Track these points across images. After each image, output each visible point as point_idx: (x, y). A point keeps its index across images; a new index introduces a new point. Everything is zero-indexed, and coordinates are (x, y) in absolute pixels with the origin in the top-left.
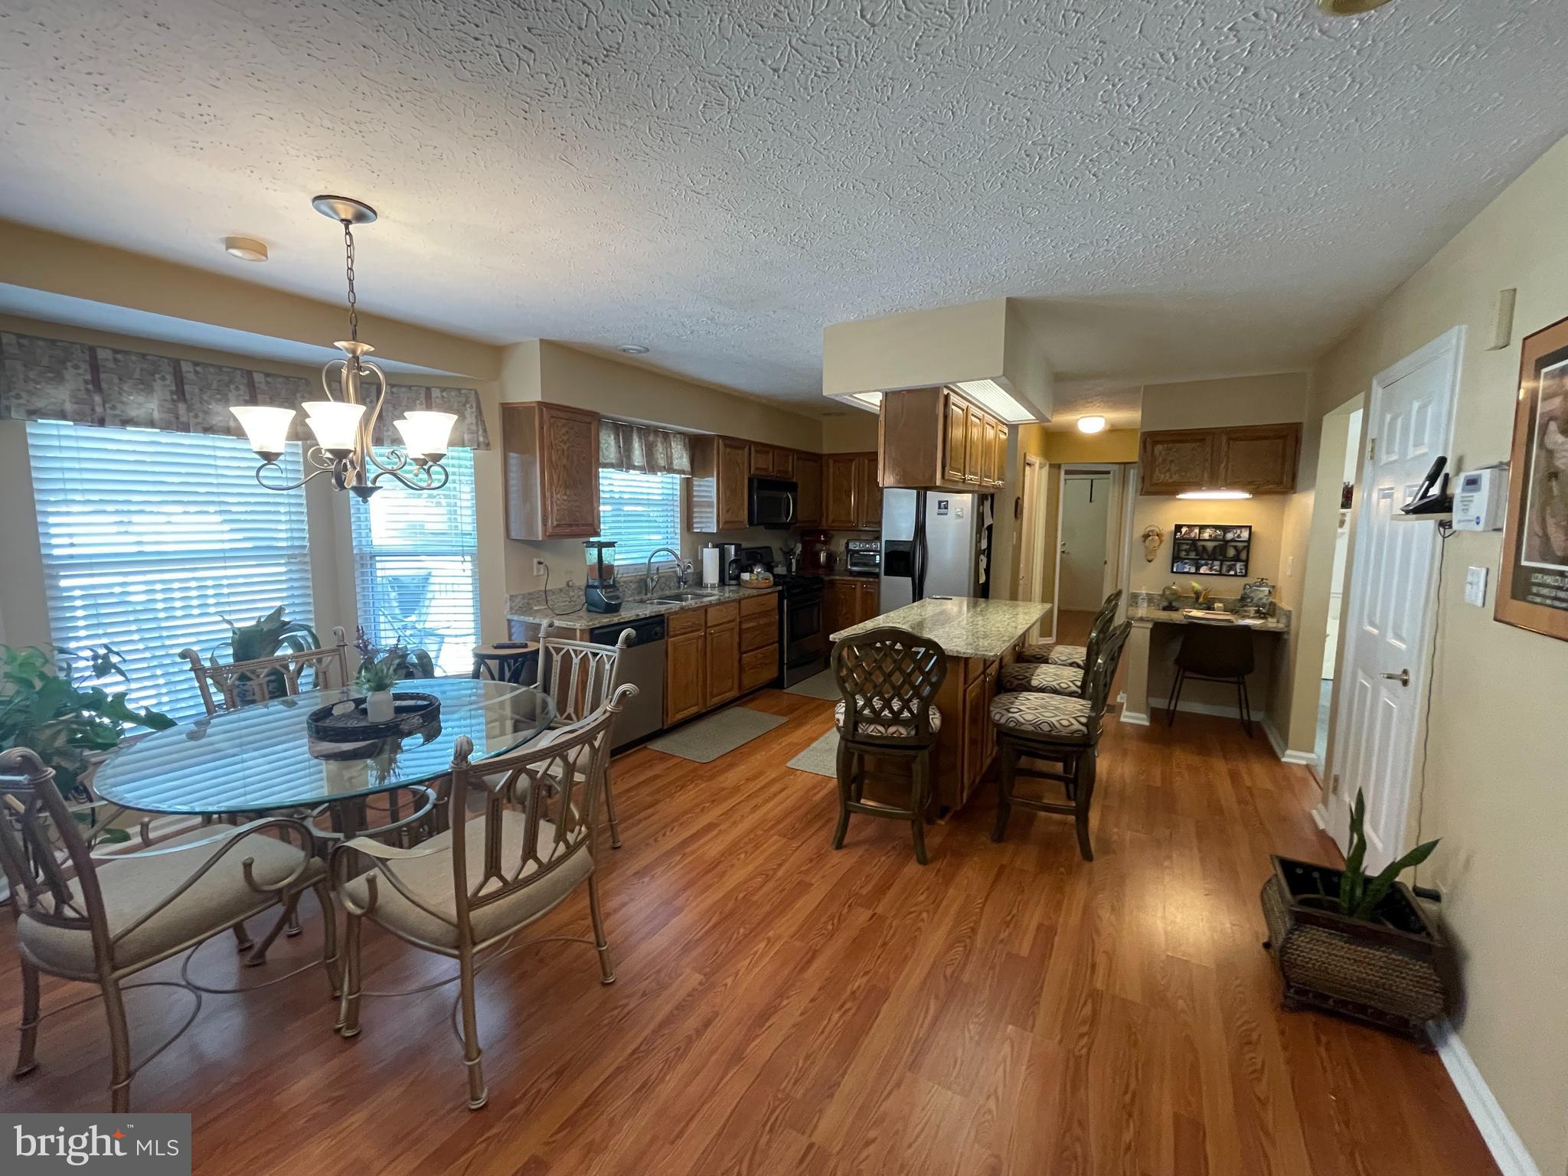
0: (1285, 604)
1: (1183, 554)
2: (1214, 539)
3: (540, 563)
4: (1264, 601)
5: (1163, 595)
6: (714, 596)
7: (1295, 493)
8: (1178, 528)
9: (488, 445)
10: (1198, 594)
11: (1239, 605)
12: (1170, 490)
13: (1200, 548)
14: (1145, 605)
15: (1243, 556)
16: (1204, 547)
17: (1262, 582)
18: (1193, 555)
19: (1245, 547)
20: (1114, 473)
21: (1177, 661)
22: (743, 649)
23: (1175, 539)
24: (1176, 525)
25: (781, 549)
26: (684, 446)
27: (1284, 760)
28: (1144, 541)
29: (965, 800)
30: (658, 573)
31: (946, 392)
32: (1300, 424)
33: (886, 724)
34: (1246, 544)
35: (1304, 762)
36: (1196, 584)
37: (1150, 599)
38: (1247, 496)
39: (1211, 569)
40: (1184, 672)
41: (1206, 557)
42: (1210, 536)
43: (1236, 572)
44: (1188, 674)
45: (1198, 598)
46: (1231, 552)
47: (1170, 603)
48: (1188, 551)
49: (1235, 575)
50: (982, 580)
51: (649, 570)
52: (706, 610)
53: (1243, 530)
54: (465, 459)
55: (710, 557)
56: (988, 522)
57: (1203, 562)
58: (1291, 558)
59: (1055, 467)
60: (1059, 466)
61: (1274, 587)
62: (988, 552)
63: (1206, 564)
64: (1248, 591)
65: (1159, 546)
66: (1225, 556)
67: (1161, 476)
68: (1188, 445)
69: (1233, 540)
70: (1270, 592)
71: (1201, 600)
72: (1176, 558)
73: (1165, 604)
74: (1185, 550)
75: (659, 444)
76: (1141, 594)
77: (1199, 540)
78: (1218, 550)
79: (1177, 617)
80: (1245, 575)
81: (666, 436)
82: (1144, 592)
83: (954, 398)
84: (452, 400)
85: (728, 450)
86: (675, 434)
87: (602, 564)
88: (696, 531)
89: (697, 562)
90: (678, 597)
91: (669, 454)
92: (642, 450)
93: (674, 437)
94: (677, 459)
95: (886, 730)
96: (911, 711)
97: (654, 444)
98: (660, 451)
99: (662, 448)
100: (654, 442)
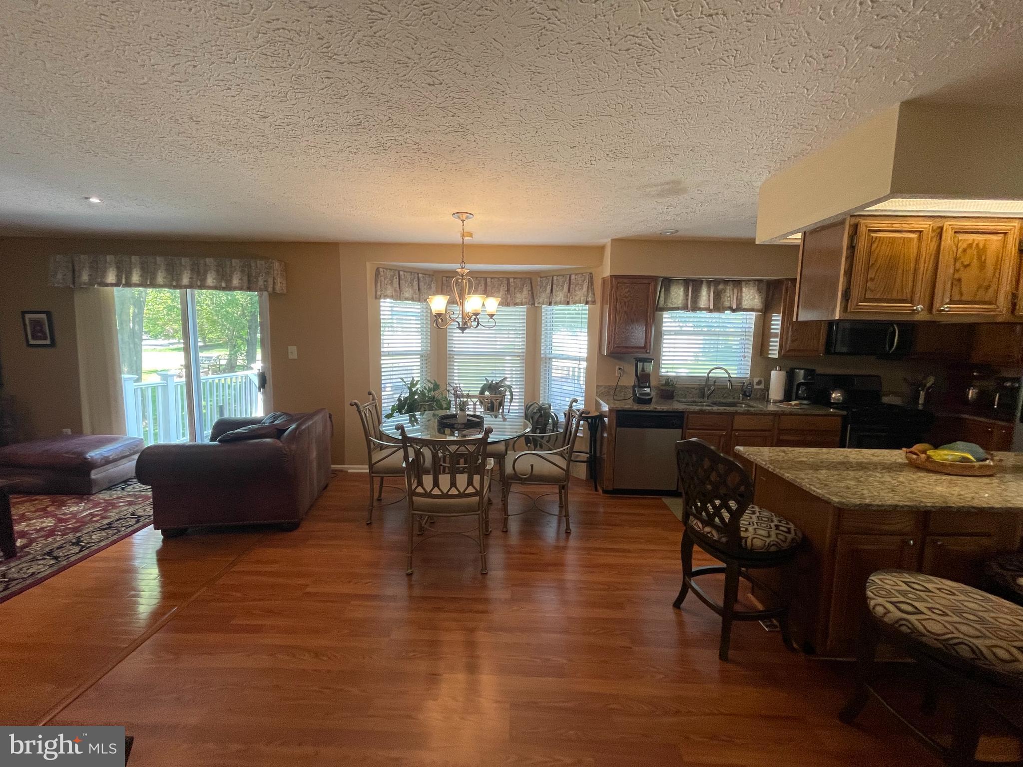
3: (620, 369)
9: (594, 302)
26: (759, 289)
30: (714, 385)
33: (705, 523)
51: (707, 381)
52: (735, 417)
54: (585, 310)
55: (777, 378)
75: (728, 291)
81: (737, 284)
84: (579, 279)
86: (747, 282)
87: (642, 373)
88: (770, 356)
89: (763, 381)
90: (734, 404)
91: (739, 297)
92: (709, 296)
93: (746, 284)
94: (747, 300)
95: (703, 528)
96: (722, 519)
97: (724, 290)
98: (728, 295)
99: (731, 293)
100: (723, 289)
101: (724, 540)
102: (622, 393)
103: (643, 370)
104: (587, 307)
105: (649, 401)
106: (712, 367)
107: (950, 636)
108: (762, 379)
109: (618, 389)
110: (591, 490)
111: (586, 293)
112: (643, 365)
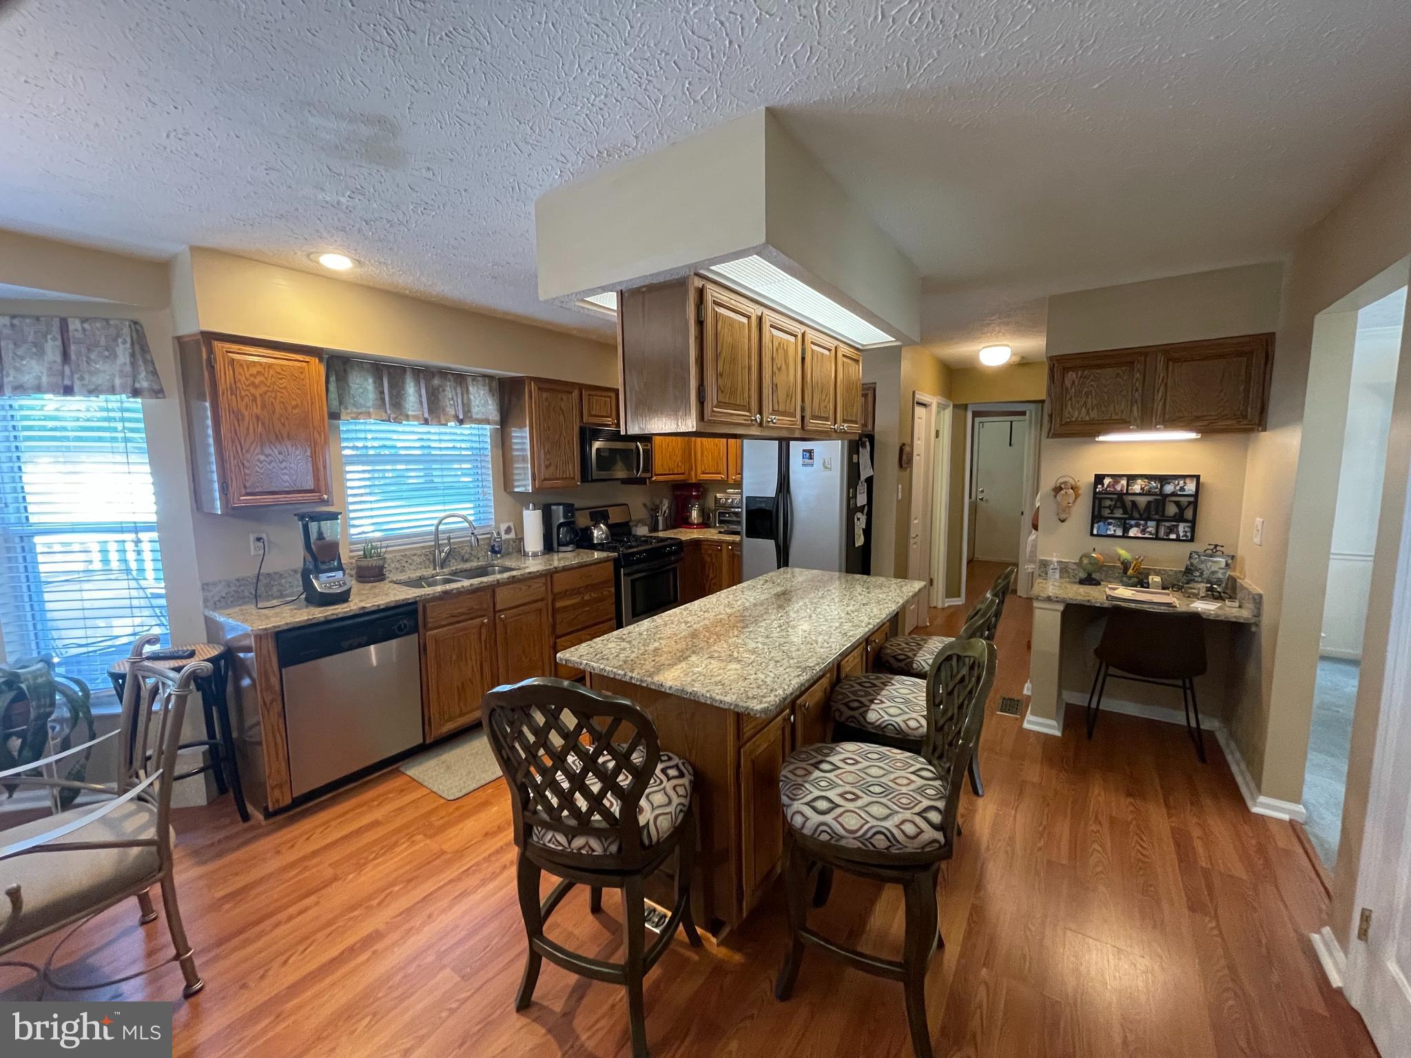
0: (1252, 581)
1: (1106, 512)
2: (1149, 493)
3: (259, 539)
4: (1220, 575)
5: (1080, 564)
6: (534, 566)
7: (1264, 430)
8: (1099, 479)
9: (158, 393)
10: (1126, 565)
11: (1184, 579)
12: (1088, 430)
13: (1129, 505)
14: (1057, 576)
15: (1189, 514)
16: (1134, 503)
17: (1215, 550)
18: (1119, 513)
19: (1190, 503)
20: (1031, 412)
21: (1097, 652)
22: (559, 631)
23: (1095, 493)
24: (1097, 476)
25: (645, 505)
26: (490, 390)
27: (1256, 810)
28: (1055, 496)
29: (745, 915)
30: (449, 543)
31: (698, 283)
32: (1274, 334)
33: (571, 834)
34: (1192, 499)
35: (1286, 817)
36: (1123, 552)
37: (1064, 569)
38: (1193, 435)
39: (1143, 531)
40: (1107, 667)
41: (1136, 515)
42: (1142, 489)
43: (1178, 535)
44: (1112, 670)
45: (1126, 569)
46: (1172, 510)
47: (1090, 575)
48: (1112, 509)
49: (1178, 540)
50: (860, 541)
51: (437, 539)
52: (494, 591)
53: (1188, 481)
54: (132, 410)
55: (532, 521)
56: (865, 473)
57: (1133, 522)
58: (1259, 520)
59: (960, 408)
60: (965, 407)
61: (1233, 557)
62: (869, 509)
63: (1137, 525)
64: (1195, 562)
65: (1074, 502)
66: (1163, 515)
67: (1075, 413)
68: (1110, 370)
69: (1174, 494)
70: (1227, 565)
71: (1130, 572)
72: (1096, 517)
73: (1083, 575)
74: (1109, 507)
75: (448, 389)
76: (1051, 562)
77: (1127, 493)
78: (1153, 506)
79: (1097, 595)
80: (1192, 540)
81: (460, 379)
82: (1055, 559)
83: (712, 293)
84: (98, 333)
85: (545, 395)
86: (475, 377)
87: (320, 542)
88: (516, 490)
89: (513, 527)
90: (482, 571)
91: (465, 401)
92: (421, 396)
93: (473, 380)
94: (478, 407)
95: (570, 843)
96: (606, 814)
97: (441, 388)
98: (450, 396)
99: (454, 394)
100: (440, 386)
101: (614, 848)
102: (275, 589)
103: (321, 536)
104: (137, 403)
105: (343, 597)
106: (443, 514)
107: (866, 827)
108: (512, 525)
109: (263, 581)
110: (232, 823)
111: (128, 368)
112: (319, 528)
